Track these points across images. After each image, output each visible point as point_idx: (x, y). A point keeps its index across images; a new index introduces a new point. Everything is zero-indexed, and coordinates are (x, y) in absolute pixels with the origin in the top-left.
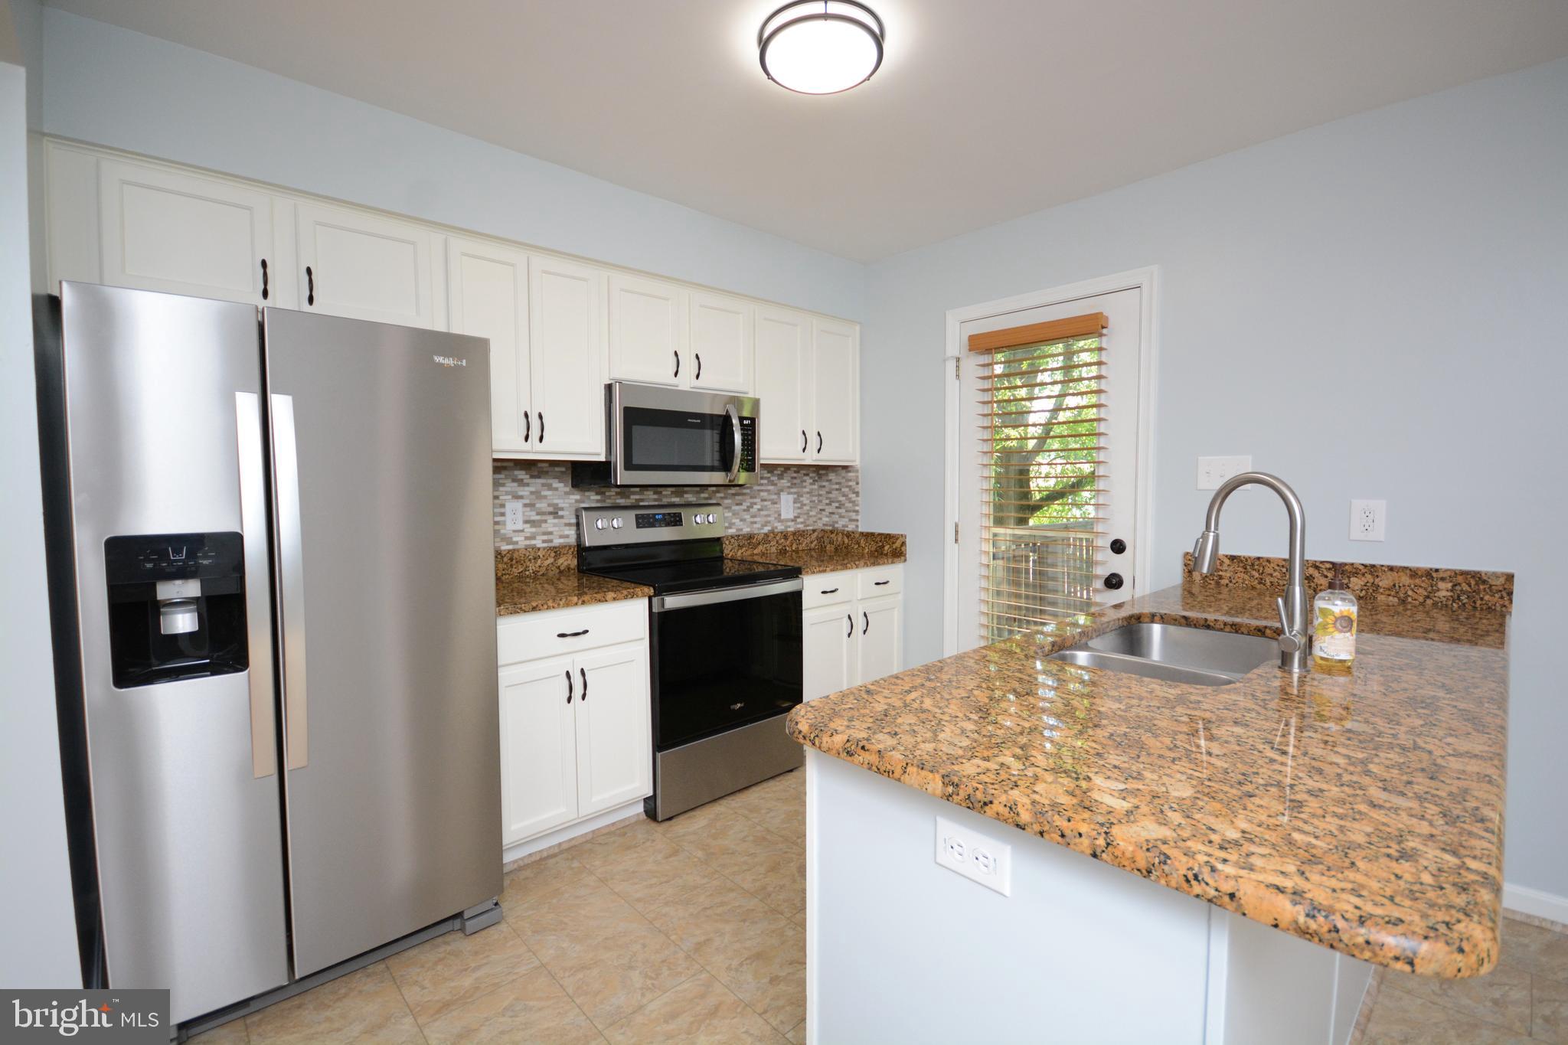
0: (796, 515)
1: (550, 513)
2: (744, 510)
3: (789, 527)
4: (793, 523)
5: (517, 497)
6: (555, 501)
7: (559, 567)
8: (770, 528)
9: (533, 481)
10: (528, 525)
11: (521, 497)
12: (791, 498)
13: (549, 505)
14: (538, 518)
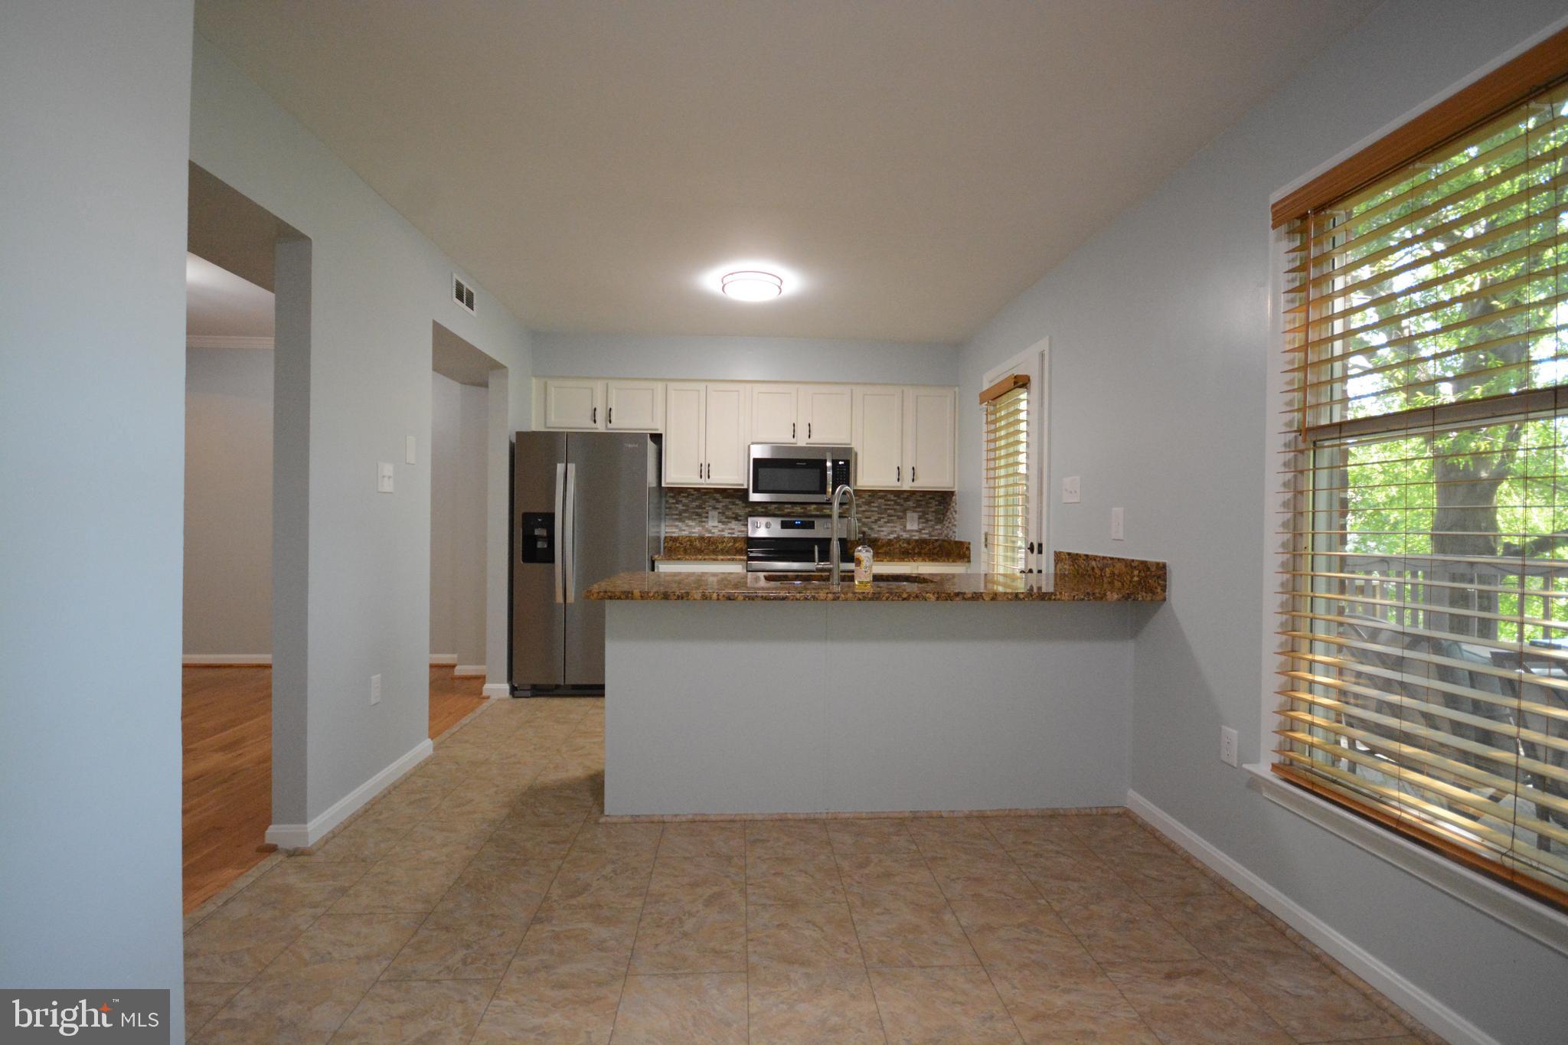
0: (920, 527)
1: (733, 518)
2: (873, 522)
3: (914, 536)
4: (917, 534)
5: (715, 508)
6: (737, 511)
7: (736, 548)
8: (895, 536)
9: (725, 500)
10: (720, 524)
11: (717, 508)
12: (916, 515)
13: (733, 513)
14: (727, 520)
